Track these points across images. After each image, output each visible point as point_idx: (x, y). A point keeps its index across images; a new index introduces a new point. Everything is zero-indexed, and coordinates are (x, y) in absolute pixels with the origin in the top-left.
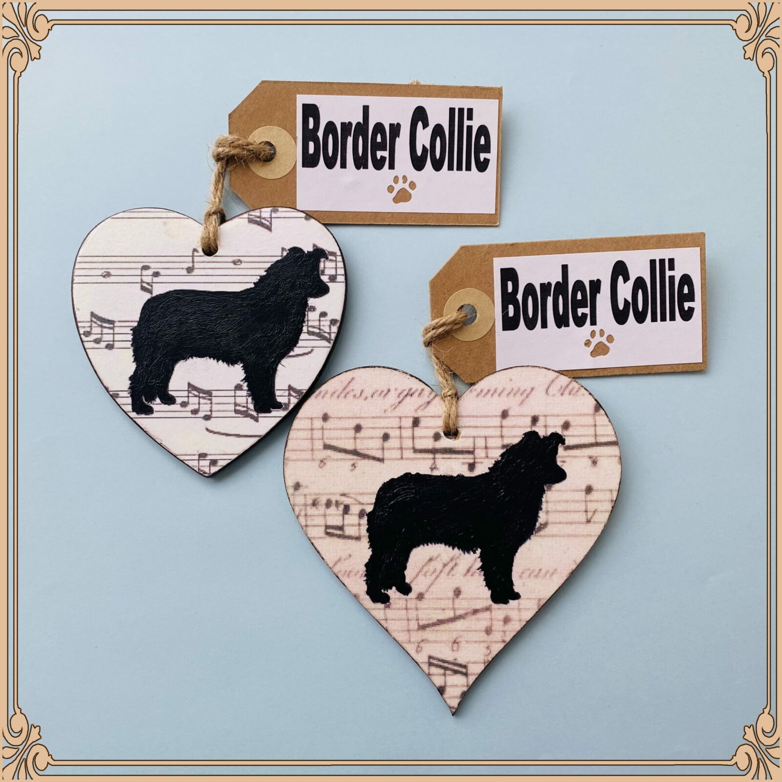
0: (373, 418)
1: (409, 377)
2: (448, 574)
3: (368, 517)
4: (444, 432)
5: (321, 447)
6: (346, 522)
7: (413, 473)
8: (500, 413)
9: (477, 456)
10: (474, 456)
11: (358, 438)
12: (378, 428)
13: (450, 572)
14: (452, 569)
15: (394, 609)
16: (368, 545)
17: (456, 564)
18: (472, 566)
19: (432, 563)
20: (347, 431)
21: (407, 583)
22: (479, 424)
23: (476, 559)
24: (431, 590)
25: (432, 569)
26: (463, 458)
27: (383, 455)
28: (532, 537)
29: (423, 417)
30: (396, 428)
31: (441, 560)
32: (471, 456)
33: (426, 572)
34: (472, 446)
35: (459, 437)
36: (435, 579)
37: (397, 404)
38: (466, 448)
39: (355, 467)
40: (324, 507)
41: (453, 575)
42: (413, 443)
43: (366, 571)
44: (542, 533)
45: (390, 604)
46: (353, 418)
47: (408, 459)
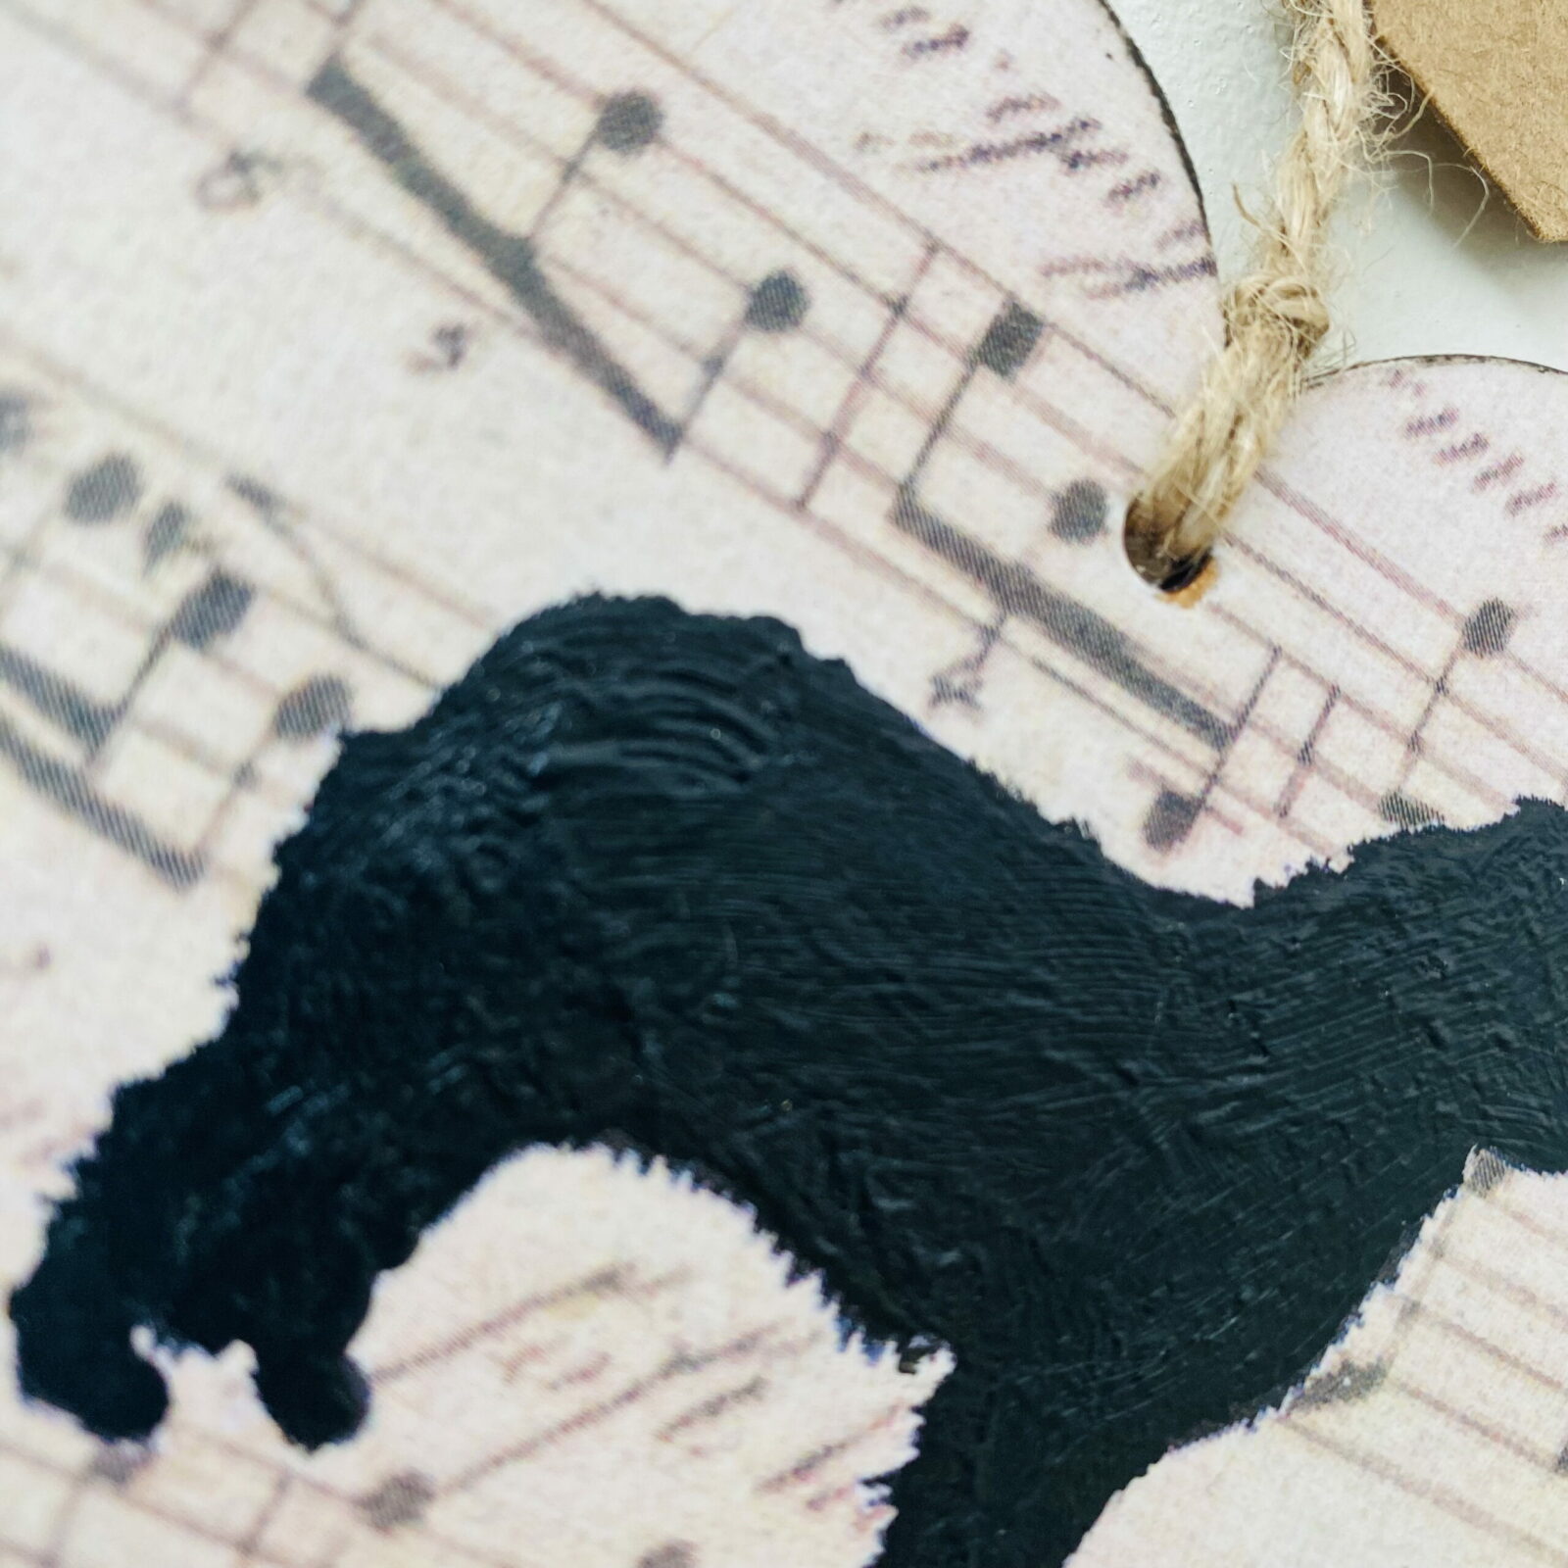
0: (768, 125)
1: (1119, 49)
2: (666, 1434)
4: (1133, 508)
6: (158, 699)
7: (820, 644)
8: (1467, 606)
9: (1233, 772)
10: (1220, 764)
11: (589, 181)
12: (763, 212)
13: (685, 1421)
14: (714, 1408)
15: (158, 1512)
16: (225, 952)
17: (752, 1390)
18: (842, 1446)
19: (608, 1311)
20: (548, 87)
21: (352, 1367)
22: (1337, 593)
23: (893, 1410)
24: (494, 1486)
25: (577, 1353)
26: (1155, 741)
27: (697, 403)
28: (1267, 1419)
29: (1066, 336)
30: (870, 290)
31: (675, 1315)
32: (1202, 753)
33: (534, 1352)
34: (1238, 694)
35: (1197, 597)
36: (565, 1428)
37: (962, 148)
38: (1197, 688)
39: (455, 358)
40: (51, 490)
41: (696, 1452)
42: (922, 460)
43: (103, 1141)
44: (1324, 1419)
45: (146, 1461)
46: (636, 34)
47: (833, 533)
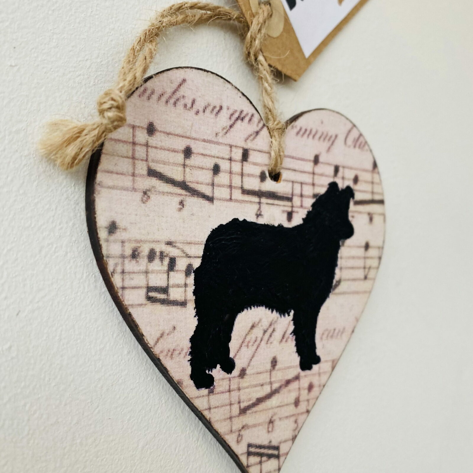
0: (204, 141)
1: (240, 95)
2: (267, 343)
3: (195, 275)
4: (269, 171)
5: (145, 172)
6: (171, 282)
7: (241, 219)
8: (312, 158)
9: (295, 204)
10: (292, 204)
11: (187, 166)
12: (209, 156)
13: (268, 340)
14: (271, 336)
15: (218, 393)
16: (194, 312)
17: (274, 330)
18: (286, 331)
19: (255, 330)
20: (176, 153)
21: (231, 358)
22: (296, 167)
23: (290, 322)
24: (252, 363)
25: (254, 339)
26: (284, 206)
27: (213, 193)
28: (331, 295)
29: (252, 150)
30: (226, 159)
31: (262, 326)
32: (289, 204)
33: (249, 342)
34: (291, 192)
35: (281, 180)
36: (256, 350)
37: (228, 127)
38: (285, 194)
39: (183, 206)
40: (146, 260)
41: (271, 343)
42: (242, 182)
43: (191, 348)
44: (337, 290)
45: (214, 388)
46: (183, 137)
47: (236, 201)
